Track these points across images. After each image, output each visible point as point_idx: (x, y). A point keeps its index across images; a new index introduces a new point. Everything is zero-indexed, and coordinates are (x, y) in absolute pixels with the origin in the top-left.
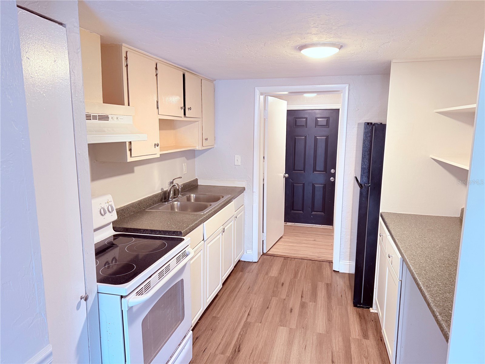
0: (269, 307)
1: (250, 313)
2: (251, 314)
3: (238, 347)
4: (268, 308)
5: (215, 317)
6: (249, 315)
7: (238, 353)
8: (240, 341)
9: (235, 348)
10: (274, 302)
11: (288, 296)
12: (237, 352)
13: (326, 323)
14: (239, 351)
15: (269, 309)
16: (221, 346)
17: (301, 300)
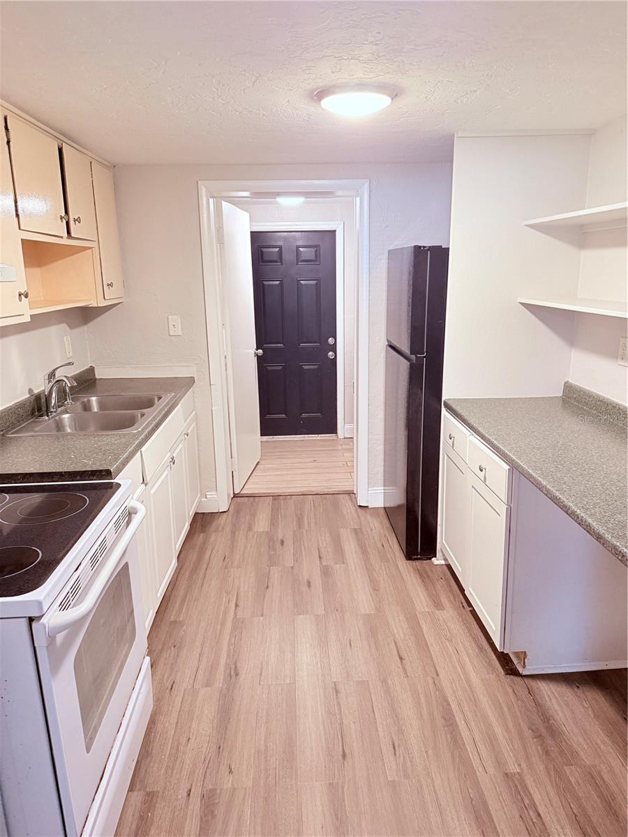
0: (270, 585)
1: (238, 602)
2: (241, 604)
3: (233, 667)
4: (268, 587)
5: (175, 622)
6: (237, 605)
7: (236, 679)
8: (233, 655)
9: (228, 671)
10: (276, 575)
11: (296, 560)
12: (234, 678)
13: (371, 594)
14: (237, 674)
15: (270, 589)
16: (201, 672)
17: (321, 563)
